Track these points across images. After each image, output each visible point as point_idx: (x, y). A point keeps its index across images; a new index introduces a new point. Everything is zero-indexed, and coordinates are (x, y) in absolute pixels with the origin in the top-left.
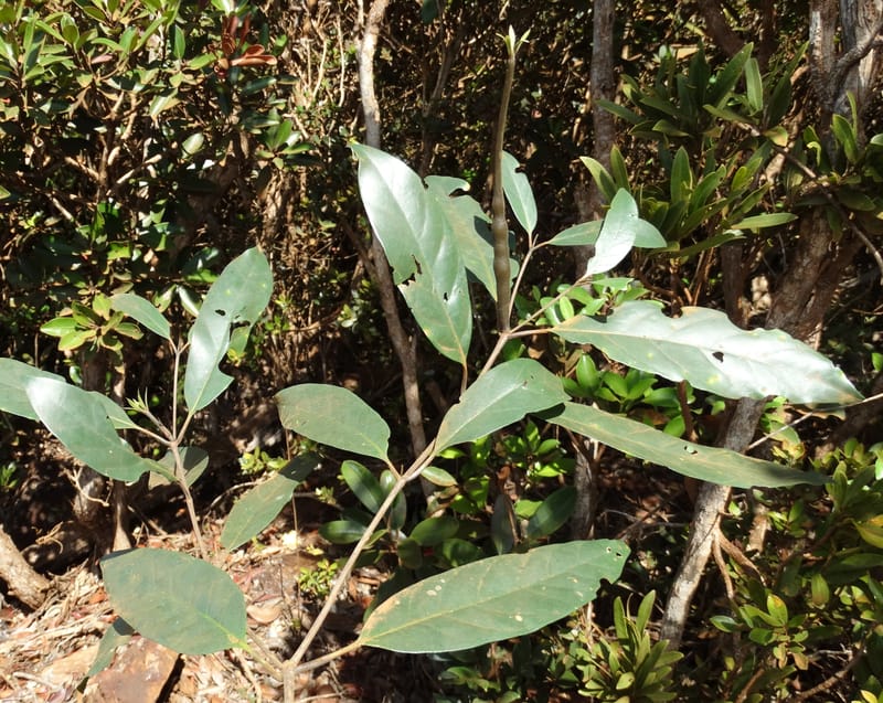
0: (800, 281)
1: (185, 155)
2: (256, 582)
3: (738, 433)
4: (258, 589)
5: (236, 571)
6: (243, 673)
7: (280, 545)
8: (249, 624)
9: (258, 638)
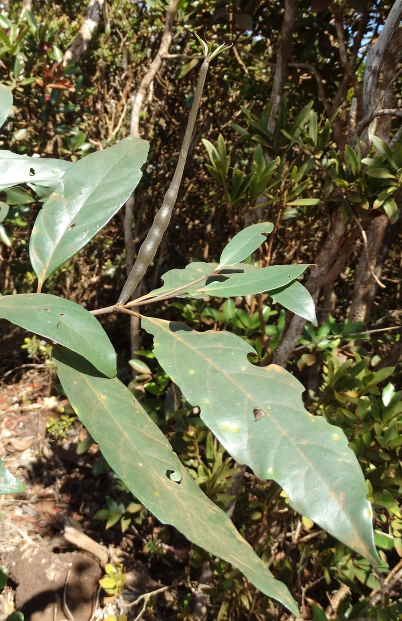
1: (13, 140)
2: (21, 425)
4: (21, 429)
5: (10, 416)
7: (43, 404)
8: (9, 449)
9: (13, 459)
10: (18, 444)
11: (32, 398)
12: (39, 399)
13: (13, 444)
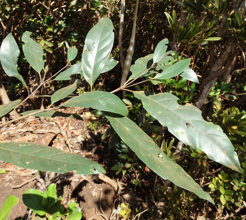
0: (223, 58)
1: (71, 5)
2: (77, 124)
3: (202, 99)
4: (77, 126)
5: (72, 120)
6: (69, 148)
7: (85, 115)
8: (73, 135)
9: (74, 139)
10: (76, 133)
11: (80, 112)
12: (84, 113)
13: (74, 133)
